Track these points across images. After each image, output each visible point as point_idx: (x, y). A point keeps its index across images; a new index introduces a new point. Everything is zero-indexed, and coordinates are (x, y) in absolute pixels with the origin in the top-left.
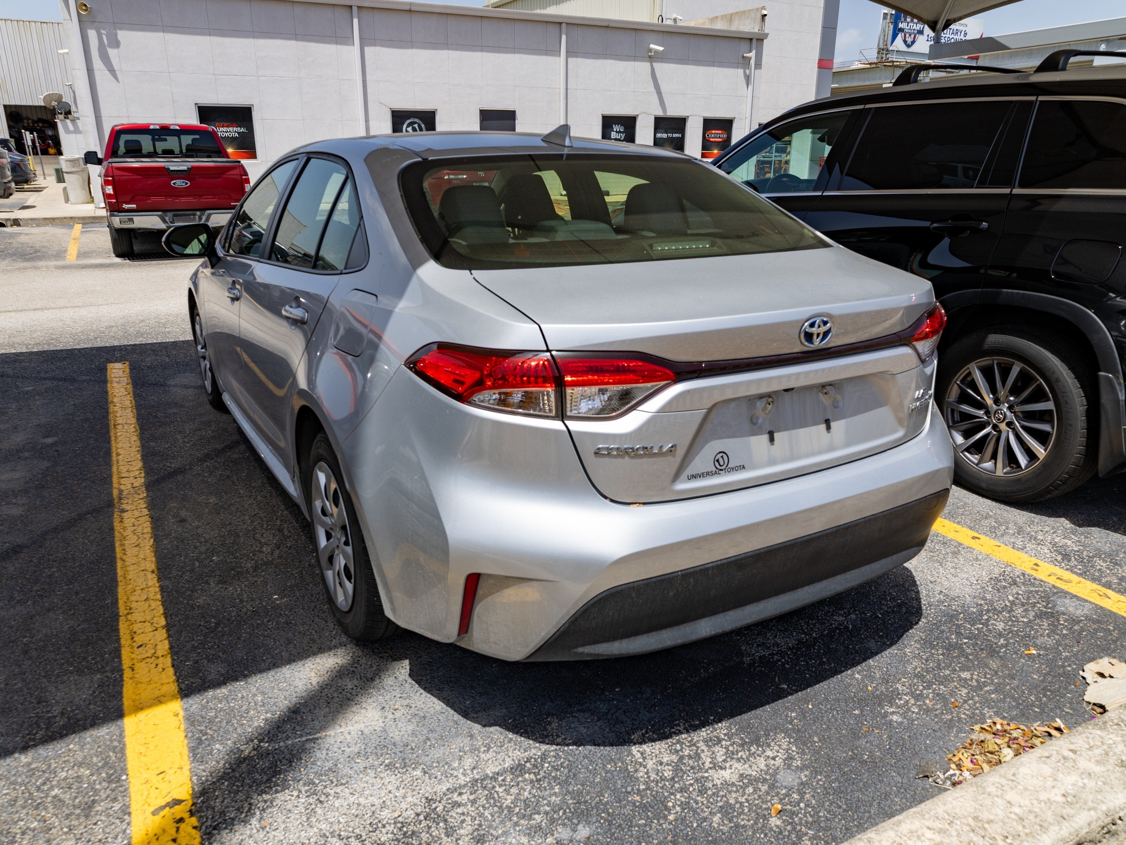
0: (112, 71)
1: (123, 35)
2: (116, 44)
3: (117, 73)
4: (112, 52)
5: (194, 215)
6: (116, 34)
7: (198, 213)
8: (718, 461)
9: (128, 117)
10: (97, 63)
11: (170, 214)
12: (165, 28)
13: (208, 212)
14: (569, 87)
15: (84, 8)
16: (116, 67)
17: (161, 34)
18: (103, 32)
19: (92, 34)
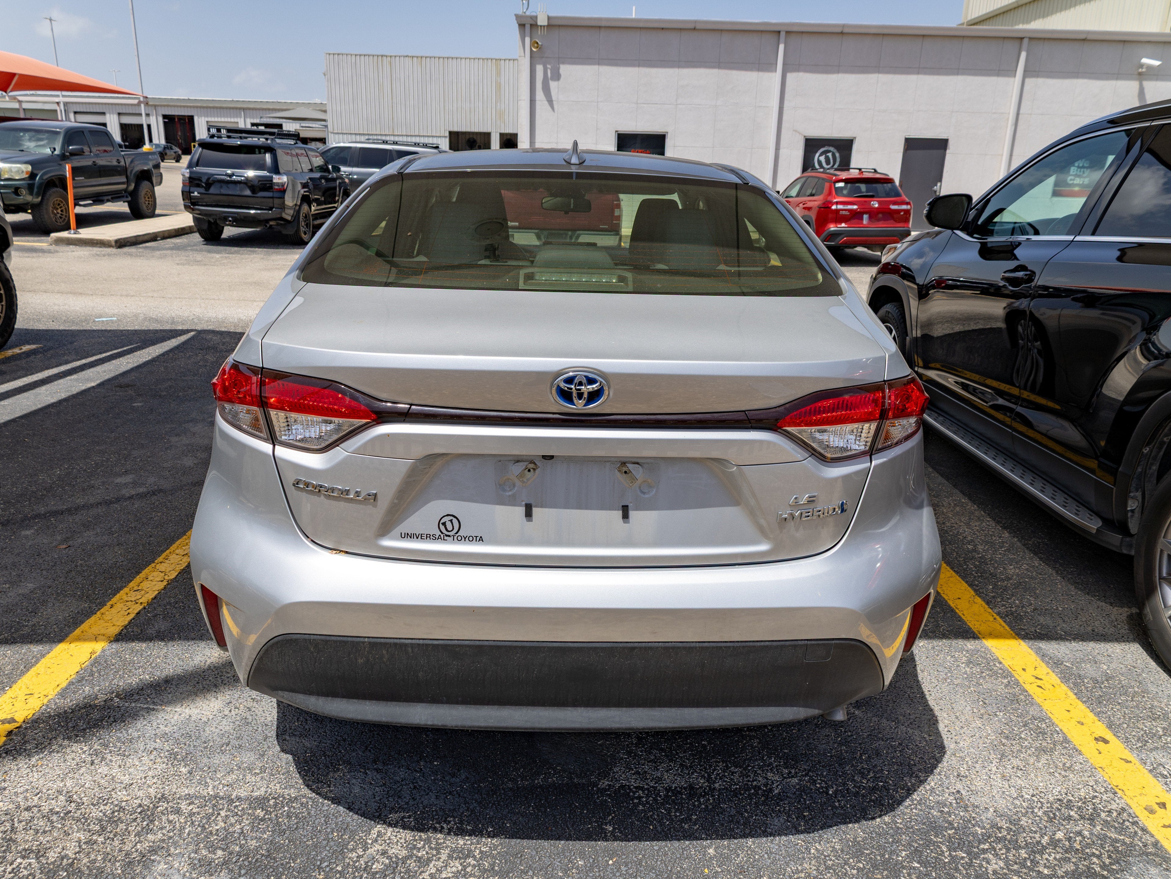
0: (550, 102)
1: (565, 69)
2: (557, 76)
3: (554, 103)
4: (553, 85)
5: (567, 235)
6: (559, 68)
7: (570, 233)
8: (444, 524)
9: (557, 143)
10: (540, 95)
11: (546, 233)
12: (600, 61)
13: (578, 232)
14: (1021, 112)
15: (536, 45)
16: (554, 98)
17: (596, 67)
18: (549, 66)
19: (539, 68)
